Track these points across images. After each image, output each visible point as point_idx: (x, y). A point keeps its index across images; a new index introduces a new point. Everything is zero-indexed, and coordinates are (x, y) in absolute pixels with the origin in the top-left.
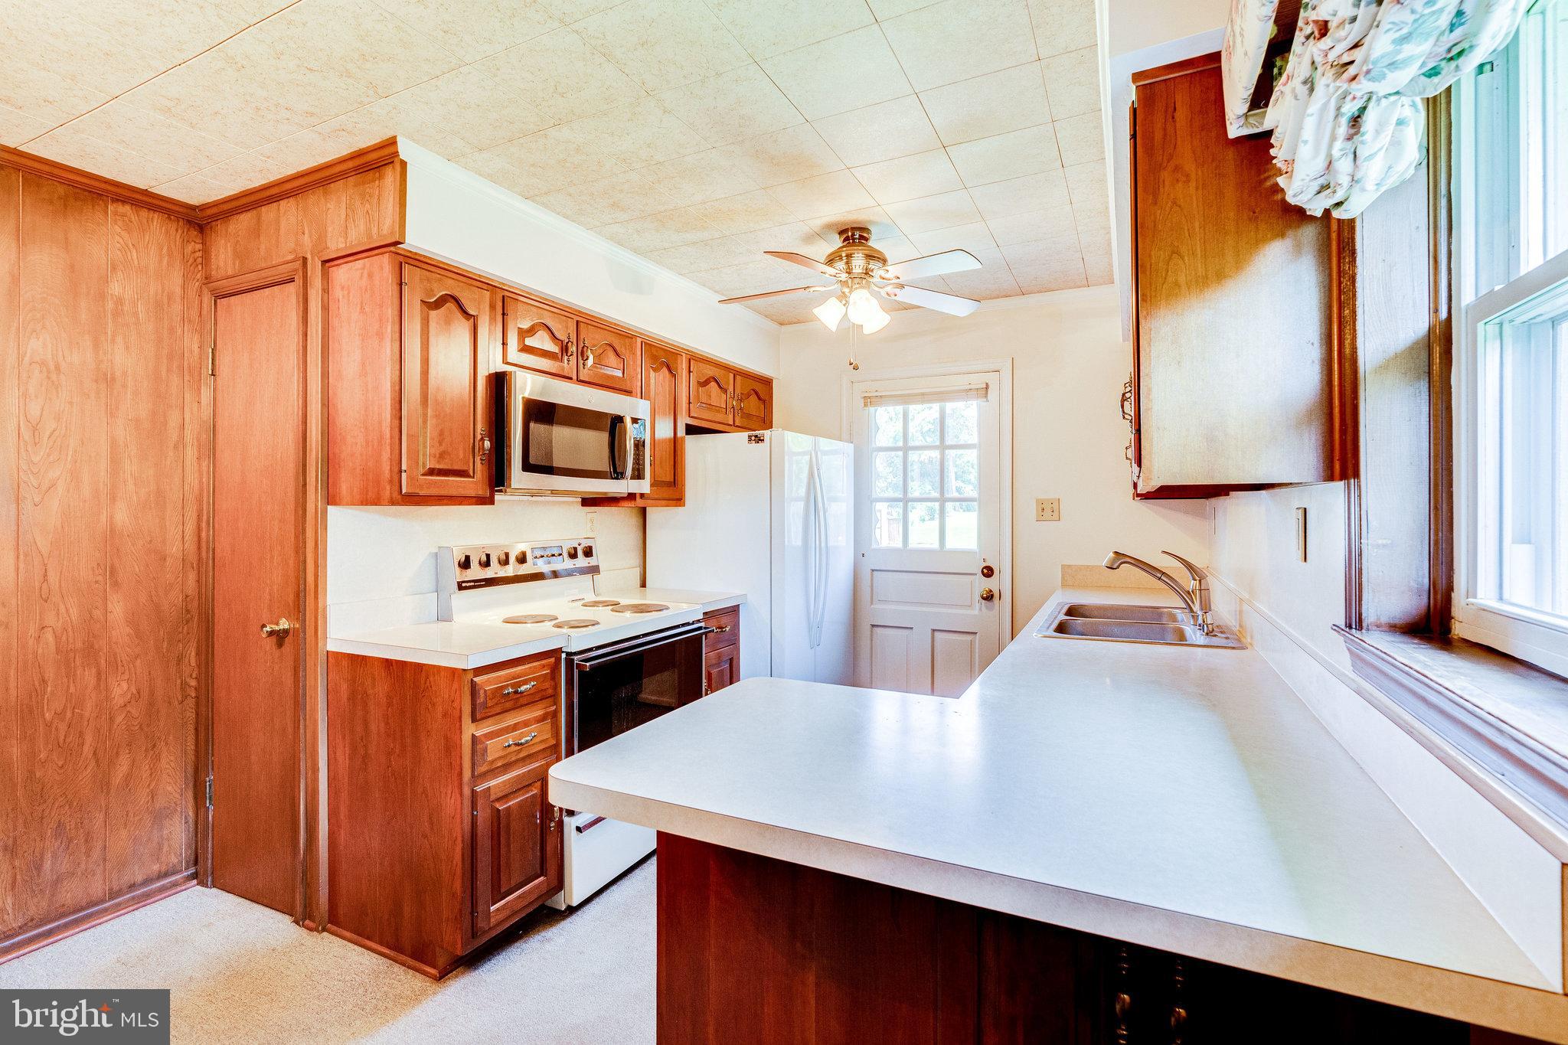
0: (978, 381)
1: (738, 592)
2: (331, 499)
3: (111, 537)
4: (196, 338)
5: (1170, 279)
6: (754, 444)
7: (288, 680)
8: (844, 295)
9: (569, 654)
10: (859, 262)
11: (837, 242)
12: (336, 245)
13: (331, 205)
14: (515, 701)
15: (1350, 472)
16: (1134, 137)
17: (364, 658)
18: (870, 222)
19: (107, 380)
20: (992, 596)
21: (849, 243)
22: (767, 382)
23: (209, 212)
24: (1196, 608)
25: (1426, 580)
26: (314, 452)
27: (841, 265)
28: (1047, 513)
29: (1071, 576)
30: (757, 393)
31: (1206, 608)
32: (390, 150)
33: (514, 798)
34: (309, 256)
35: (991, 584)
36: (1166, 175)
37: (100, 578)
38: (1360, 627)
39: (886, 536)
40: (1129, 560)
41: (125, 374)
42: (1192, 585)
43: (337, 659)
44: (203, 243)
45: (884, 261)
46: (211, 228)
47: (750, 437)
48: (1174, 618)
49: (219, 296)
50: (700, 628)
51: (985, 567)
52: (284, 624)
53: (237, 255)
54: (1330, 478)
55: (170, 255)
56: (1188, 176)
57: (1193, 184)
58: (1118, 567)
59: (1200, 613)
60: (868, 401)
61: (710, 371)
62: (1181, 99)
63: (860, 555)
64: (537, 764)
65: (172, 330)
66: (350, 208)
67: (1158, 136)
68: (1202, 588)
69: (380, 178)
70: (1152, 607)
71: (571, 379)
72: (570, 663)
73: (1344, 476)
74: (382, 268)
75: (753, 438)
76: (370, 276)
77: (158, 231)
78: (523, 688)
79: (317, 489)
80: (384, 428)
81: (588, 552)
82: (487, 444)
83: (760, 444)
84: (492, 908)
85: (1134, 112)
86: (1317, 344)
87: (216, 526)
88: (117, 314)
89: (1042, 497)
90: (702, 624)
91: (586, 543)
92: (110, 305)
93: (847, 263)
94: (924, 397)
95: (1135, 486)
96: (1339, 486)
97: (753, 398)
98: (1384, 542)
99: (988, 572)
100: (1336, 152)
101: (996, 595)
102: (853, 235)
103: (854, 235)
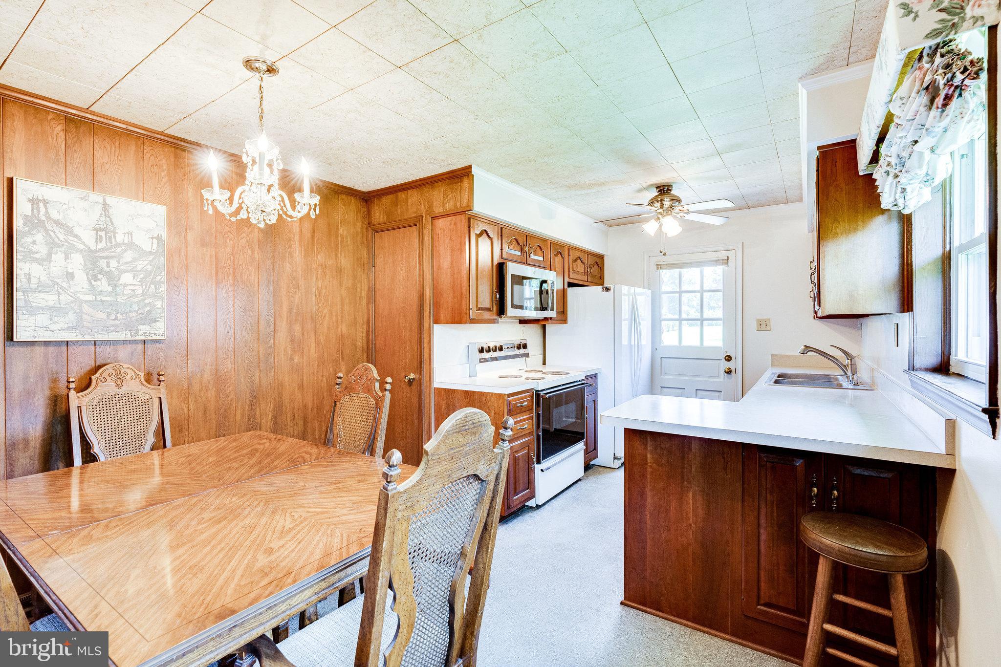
0: (723, 255)
1: (596, 367)
2: (437, 322)
3: (341, 338)
4: (366, 250)
5: (834, 231)
6: (605, 292)
7: (415, 401)
8: (659, 218)
9: (537, 391)
10: (667, 203)
11: (654, 193)
12: (438, 210)
13: (436, 193)
14: (520, 410)
15: (910, 309)
16: (818, 170)
17: (454, 390)
18: (673, 183)
19: (339, 271)
20: (731, 371)
21: (661, 193)
22: (601, 257)
23: (372, 194)
24: (849, 373)
25: (940, 351)
26: (428, 301)
27: (657, 205)
28: (763, 326)
29: (776, 360)
30: (597, 264)
31: (854, 372)
32: (469, 170)
33: (521, 452)
34: (424, 215)
35: (730, 365)
36: (832, 189)
37: (338, 355)
38: (913, 370)
39: (669, 339)
40: (812, 349)
41: (344, 268)
42: (846, 362)
43: (439, 391)
44: (368, 208)
45: (680, 201)
46: (371, 201)
47: (603, 288)
48: (837, 379)
49: (376, 231)
50: (583, 384)
51: (727, 356)
52: (412, 376)
53: (385, 213)
54: (903, 311)
55: (357, 213)
56: (841, 189)
57: (844, 192)
58: (807, 353)
59: (850, 375)
60: (659, 267)
61: (578, 254)
62: (839, 157)
63: (654, 350)
64: (527, 439)
65: (358, 247)
66: (446, 194)
67: (829, 172)
68: (852, 363)
69: (461, 181)
70: (825, 375)
71: (525, 263)
72: (538, 395)
73: (908, 311)
74: (461, 220)
75: (605, 289)
76: (455, 224)
77: (354, 203)
78: (523, 405)
79: (430, 317)
80: (463, 291)
81: (525, 346)
82: (498, 296)
83: (609, 292)
84: (515, 498)
85: (818, 160)
86: (897, 258)
87: (376, 333)
88: (342, 242)
89: (759, 318)
90: (585, 382)
91: (524, 342)
92: (340, 239)
93: (661, 203)
94: (690, 265)
95: (816, 313)
96: (907, 314)
97: (596, 266)
98: (924, 336)
99: (729, 358)
100: (897, 197)
101: (733, 371)
102: (664, 188)
103: (664, 190)
